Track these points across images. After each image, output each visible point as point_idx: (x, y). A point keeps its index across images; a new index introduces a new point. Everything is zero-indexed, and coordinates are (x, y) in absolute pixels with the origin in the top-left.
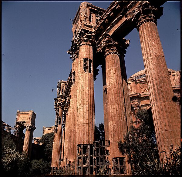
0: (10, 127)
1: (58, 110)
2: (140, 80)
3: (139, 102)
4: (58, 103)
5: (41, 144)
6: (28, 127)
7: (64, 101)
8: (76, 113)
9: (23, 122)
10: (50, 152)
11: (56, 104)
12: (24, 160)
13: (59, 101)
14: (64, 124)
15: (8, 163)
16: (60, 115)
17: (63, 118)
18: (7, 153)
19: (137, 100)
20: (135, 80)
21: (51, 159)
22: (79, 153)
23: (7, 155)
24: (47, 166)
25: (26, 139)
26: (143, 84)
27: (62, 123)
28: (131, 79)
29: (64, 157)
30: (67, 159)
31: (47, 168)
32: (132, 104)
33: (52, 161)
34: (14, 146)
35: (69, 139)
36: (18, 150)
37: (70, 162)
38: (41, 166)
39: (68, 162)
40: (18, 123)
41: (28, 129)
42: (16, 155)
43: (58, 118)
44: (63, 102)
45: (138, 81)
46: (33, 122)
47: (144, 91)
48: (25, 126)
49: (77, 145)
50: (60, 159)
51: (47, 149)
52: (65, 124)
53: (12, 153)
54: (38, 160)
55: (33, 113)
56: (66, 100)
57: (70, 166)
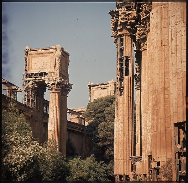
0: (14, 88)
1: (122, 40)
4: (119, 24)
5: (86, 124)
6: (54, 84)
7: (135, 15)
8: (166, 44)
9: (41, 74)
10: (109, 140)
11: (116, 25)
12: (53, 159)
13: (123, 16)
14: (138, 74)
15: (18, 166)
16: (126, 54)
17: (135, 59)
18: (13, 144)
21: (112, 158)
22: (179, 143)
23: (15, 148)
24: (104, 173)
25: (53, 112)
27: (133, 71)
29: (143, 154)
30: (150, 157)
31: (104, 177)
33: (115, 161)
34: (29, 130)
35: (153, 110)
36: (38, 139)
37: (158, 163)
38: (92, 172)
39: (154, 165)
40: (31, 75)
41: (56, 90)
42: (34, 148)
43: (121, 60)
44: (132, 19)
46: (64, 73)
48: (46, 82)
49: (173, 125)
50: (134, 157)
51: (101, 135)
52: (140, 75)
53: (26, 144)
54: (84, 158)
55: (62, 51)
56: (140, 13)
57: (158, 173)
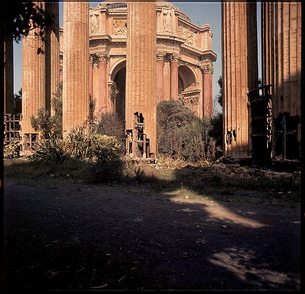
2: (114, 13)
3: (108, 50)
19: (105, 46)
20: (105, 10)
26: (119, 21)
28: (100, 8)
32: (97, 51)
45: (111, 13)
47: (119, 33)
